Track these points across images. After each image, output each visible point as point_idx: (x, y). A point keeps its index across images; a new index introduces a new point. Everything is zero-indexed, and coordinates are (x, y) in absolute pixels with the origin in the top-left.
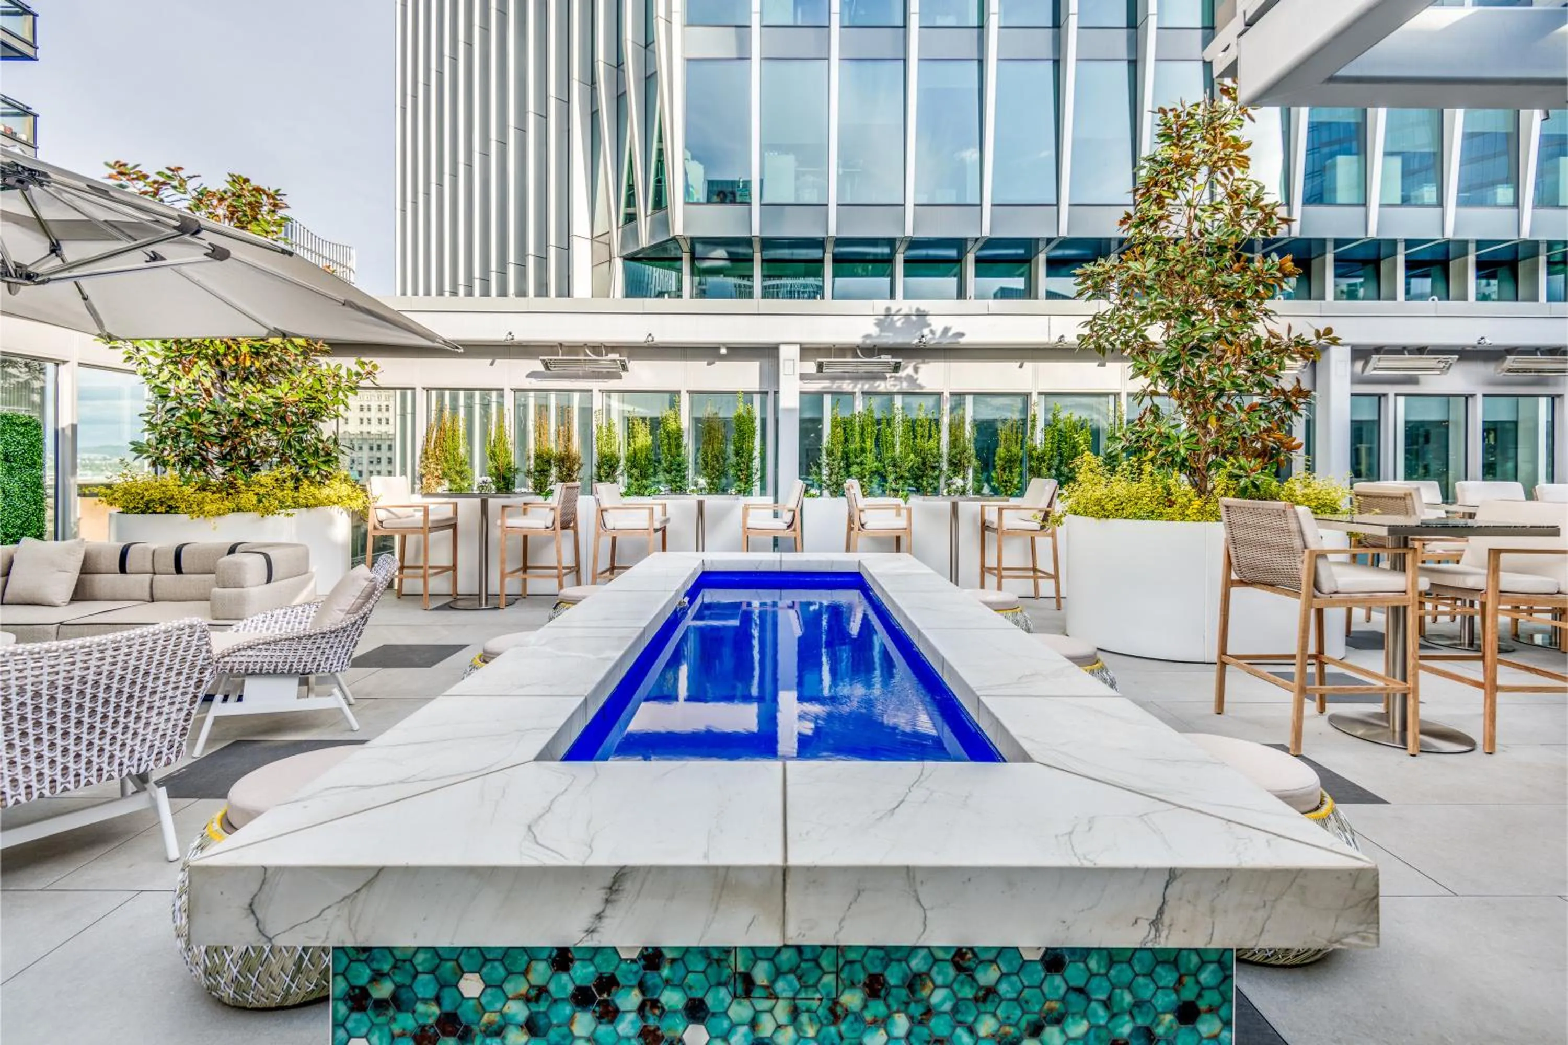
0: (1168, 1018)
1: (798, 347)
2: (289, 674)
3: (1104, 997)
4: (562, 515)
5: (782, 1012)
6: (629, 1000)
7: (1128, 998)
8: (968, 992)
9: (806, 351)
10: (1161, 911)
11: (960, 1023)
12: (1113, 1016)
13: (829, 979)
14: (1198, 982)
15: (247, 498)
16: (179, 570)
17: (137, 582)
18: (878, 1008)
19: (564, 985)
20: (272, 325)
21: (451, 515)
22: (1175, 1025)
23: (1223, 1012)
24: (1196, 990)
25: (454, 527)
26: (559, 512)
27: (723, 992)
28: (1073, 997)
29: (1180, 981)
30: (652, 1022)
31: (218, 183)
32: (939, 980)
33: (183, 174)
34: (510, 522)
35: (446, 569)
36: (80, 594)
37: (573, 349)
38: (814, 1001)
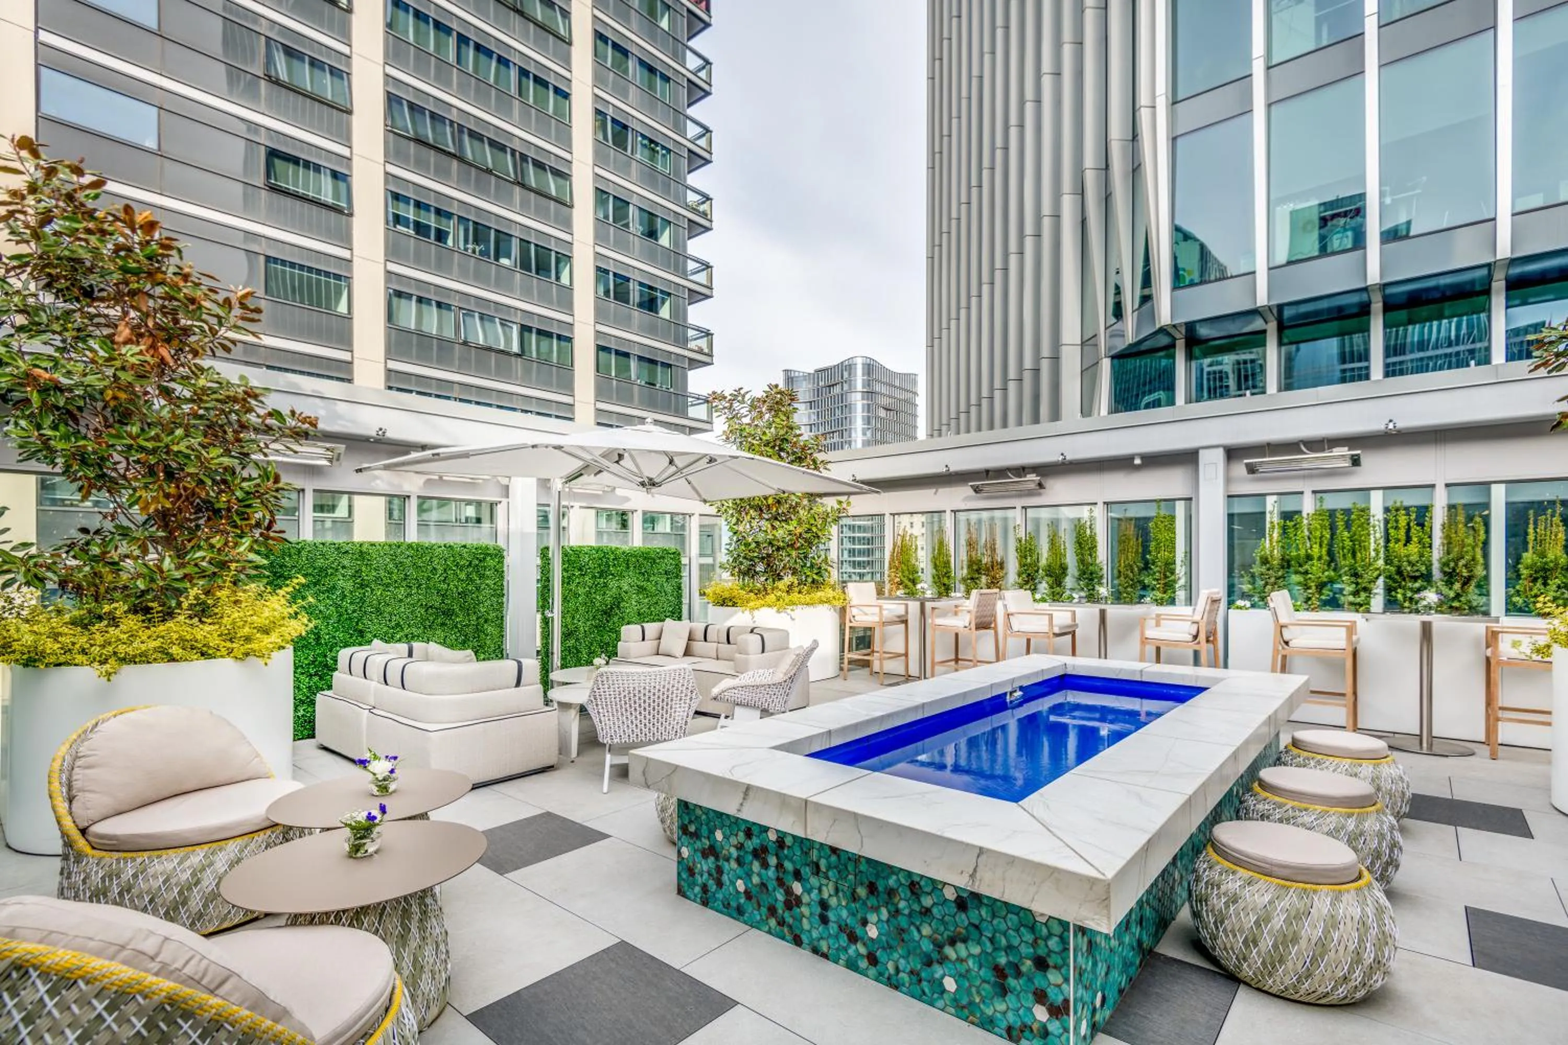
0: (1029, 963)
1: (1221, 450)
2: (754, 707)
3: (990, 935)
4: (977, 618)
5: (831, 886)
6: (773, 861)
7: (1004, 942)
8: (916, 907)
9: (1232, 453)
10: (975, 870)
11: (913, 923)
12: (995, 949)
13: (851, 877)
14: (1047, 946)
15: (771, 598)
16: (729, 642)
17: (710, 647)
18: (872, 901)
19: (750, 845)
20: (776, 487)
21: (903, 613)
22: (1033, 969)
23: (1063, 971)
24: (1046, 950)
25: (905, 622)
26: (974, 614)
27: (807, 869)
28: (971, 929)
29: (1035, 941)
30: (781, 875)
31: (759, 393)
32: (903, 895)
33: (742, 392)
34: (939, 621)
35: (899, 655)
36: (687, 653)
37: (1001, 472)
38: (845, 886)
